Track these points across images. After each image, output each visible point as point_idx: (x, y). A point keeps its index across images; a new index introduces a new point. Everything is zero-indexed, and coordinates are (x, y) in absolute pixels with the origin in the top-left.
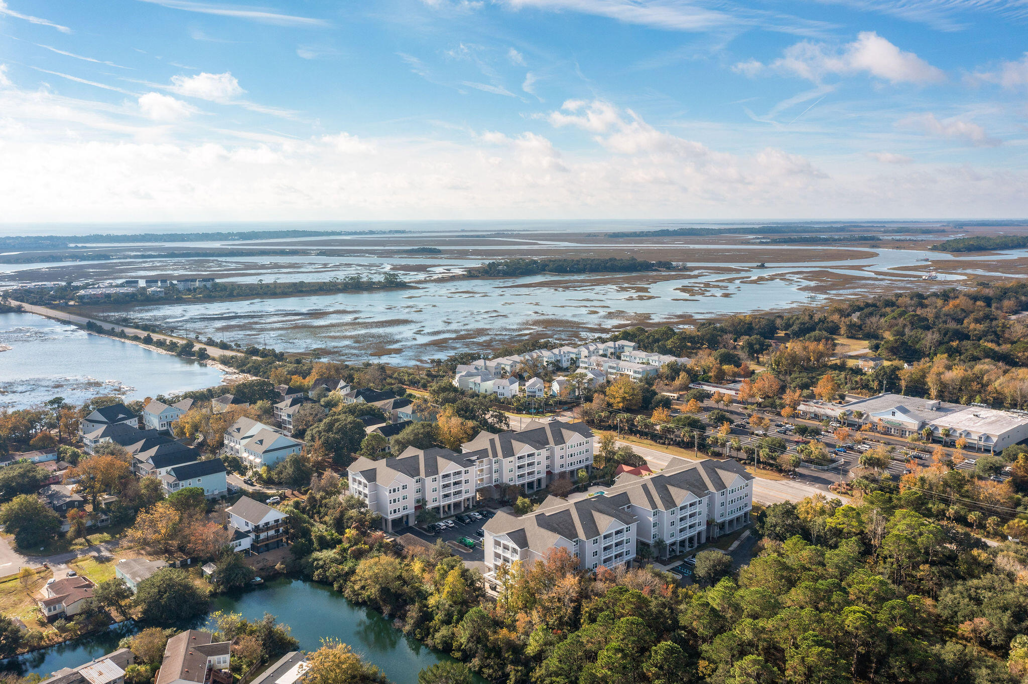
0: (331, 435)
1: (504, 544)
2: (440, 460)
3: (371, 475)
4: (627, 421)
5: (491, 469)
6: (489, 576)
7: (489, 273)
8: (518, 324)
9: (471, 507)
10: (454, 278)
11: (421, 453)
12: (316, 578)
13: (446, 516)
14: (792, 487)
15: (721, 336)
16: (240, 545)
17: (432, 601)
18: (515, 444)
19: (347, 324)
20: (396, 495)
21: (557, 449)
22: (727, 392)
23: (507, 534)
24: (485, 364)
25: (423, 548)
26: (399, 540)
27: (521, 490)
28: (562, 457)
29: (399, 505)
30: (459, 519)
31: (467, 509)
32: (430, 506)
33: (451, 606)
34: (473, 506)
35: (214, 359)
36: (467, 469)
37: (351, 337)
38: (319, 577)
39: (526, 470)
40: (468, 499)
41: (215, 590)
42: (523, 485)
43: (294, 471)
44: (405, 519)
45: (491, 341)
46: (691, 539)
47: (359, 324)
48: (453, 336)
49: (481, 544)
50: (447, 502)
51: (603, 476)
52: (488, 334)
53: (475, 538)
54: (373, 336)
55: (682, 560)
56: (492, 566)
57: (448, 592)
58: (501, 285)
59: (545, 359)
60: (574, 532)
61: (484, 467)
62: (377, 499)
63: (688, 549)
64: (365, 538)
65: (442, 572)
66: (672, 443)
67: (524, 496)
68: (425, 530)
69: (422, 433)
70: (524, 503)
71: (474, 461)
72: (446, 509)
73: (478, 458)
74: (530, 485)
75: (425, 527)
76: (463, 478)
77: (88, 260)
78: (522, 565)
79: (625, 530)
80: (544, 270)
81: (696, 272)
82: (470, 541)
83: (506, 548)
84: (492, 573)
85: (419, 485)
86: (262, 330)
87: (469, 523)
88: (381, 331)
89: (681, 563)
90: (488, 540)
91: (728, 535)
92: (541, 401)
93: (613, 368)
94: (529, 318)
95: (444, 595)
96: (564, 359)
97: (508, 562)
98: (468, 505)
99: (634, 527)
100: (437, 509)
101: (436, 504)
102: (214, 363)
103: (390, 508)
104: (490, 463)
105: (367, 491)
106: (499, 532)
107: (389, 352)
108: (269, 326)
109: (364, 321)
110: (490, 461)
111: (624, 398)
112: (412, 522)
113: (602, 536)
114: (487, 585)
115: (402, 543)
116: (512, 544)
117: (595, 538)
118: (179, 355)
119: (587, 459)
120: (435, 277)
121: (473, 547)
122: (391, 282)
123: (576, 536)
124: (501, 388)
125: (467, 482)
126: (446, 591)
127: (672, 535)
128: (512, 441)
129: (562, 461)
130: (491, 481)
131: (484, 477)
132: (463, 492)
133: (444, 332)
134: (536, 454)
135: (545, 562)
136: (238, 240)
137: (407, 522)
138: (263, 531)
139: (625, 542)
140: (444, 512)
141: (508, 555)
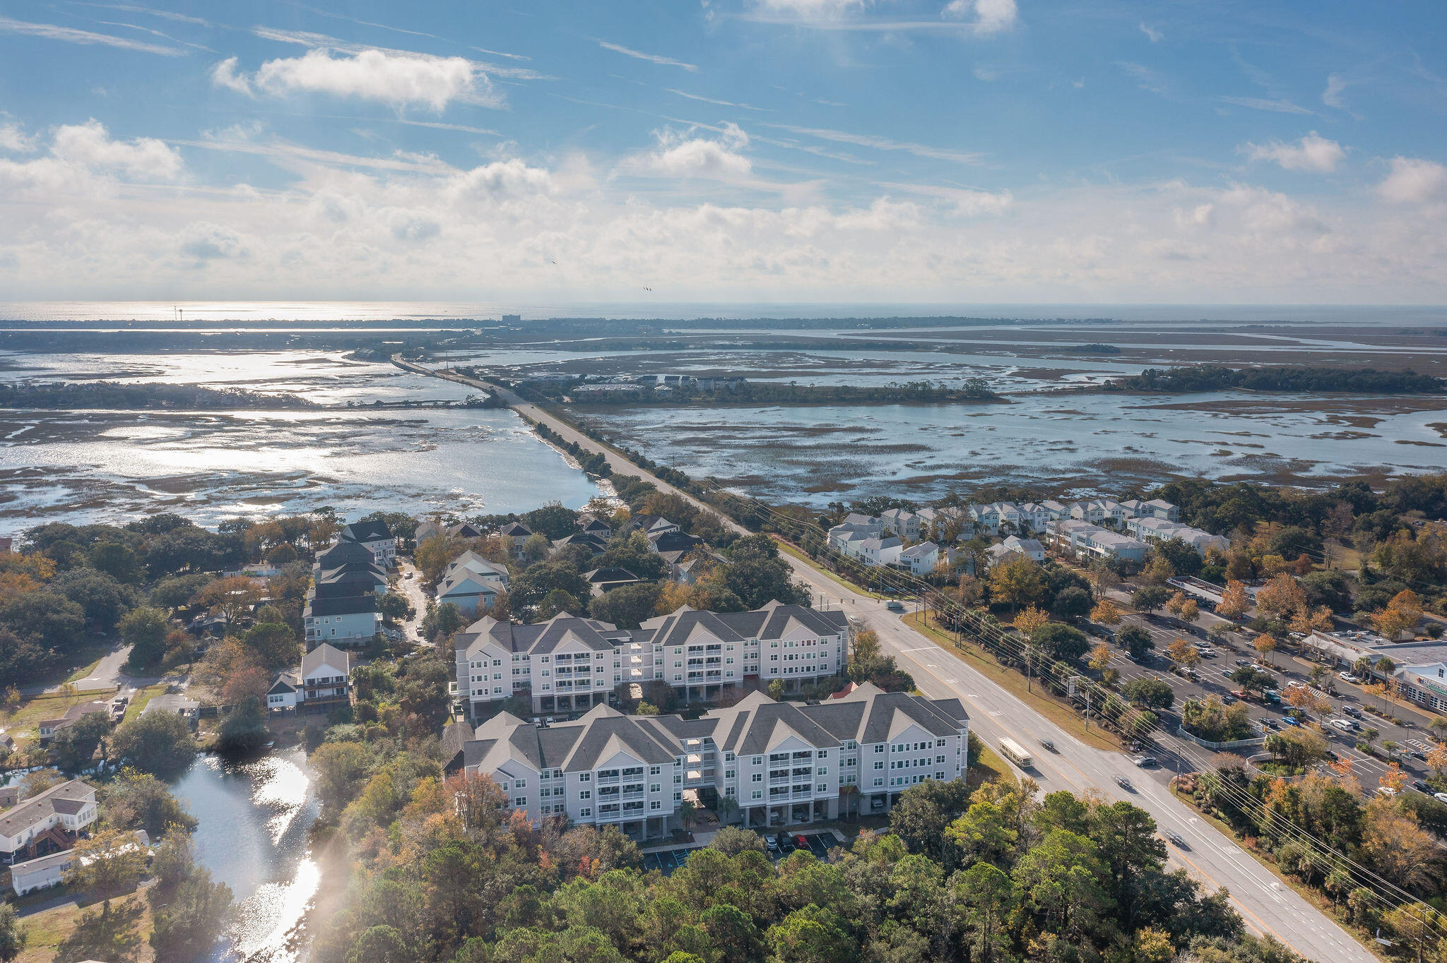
7: (1146, 385)
16: (281, 700)
21: (765, 645)
28: (774, 658)
32: (537, 693)
36: (598, 652)
39: (704, 668)
40: (602, 695)
50: (565, 693)
61: (643, 655)
62: (468, 673)
66: (1016, 663)
71: (622, 643)
73: (631, 641)
76: (592, 663)
80: (1238, 385)
85: (522, 664)
99: (667, 768)
100: (549, 700)
101: (547, 693)
110: (650, 647)
111: (1007, 587)
113: (597, 771)
117: (583, 772)
124: (869, 551)
125: (599, 670)
127: (757, 796)
128: (697, 623)
129: (774, 664)
130: (651, 675)
131: (643, 667)
132: (593, 683)
134: (723, 647)
136: (869, 328)
138: (317, 687)
139: (648, 788)
140: (560, 705)
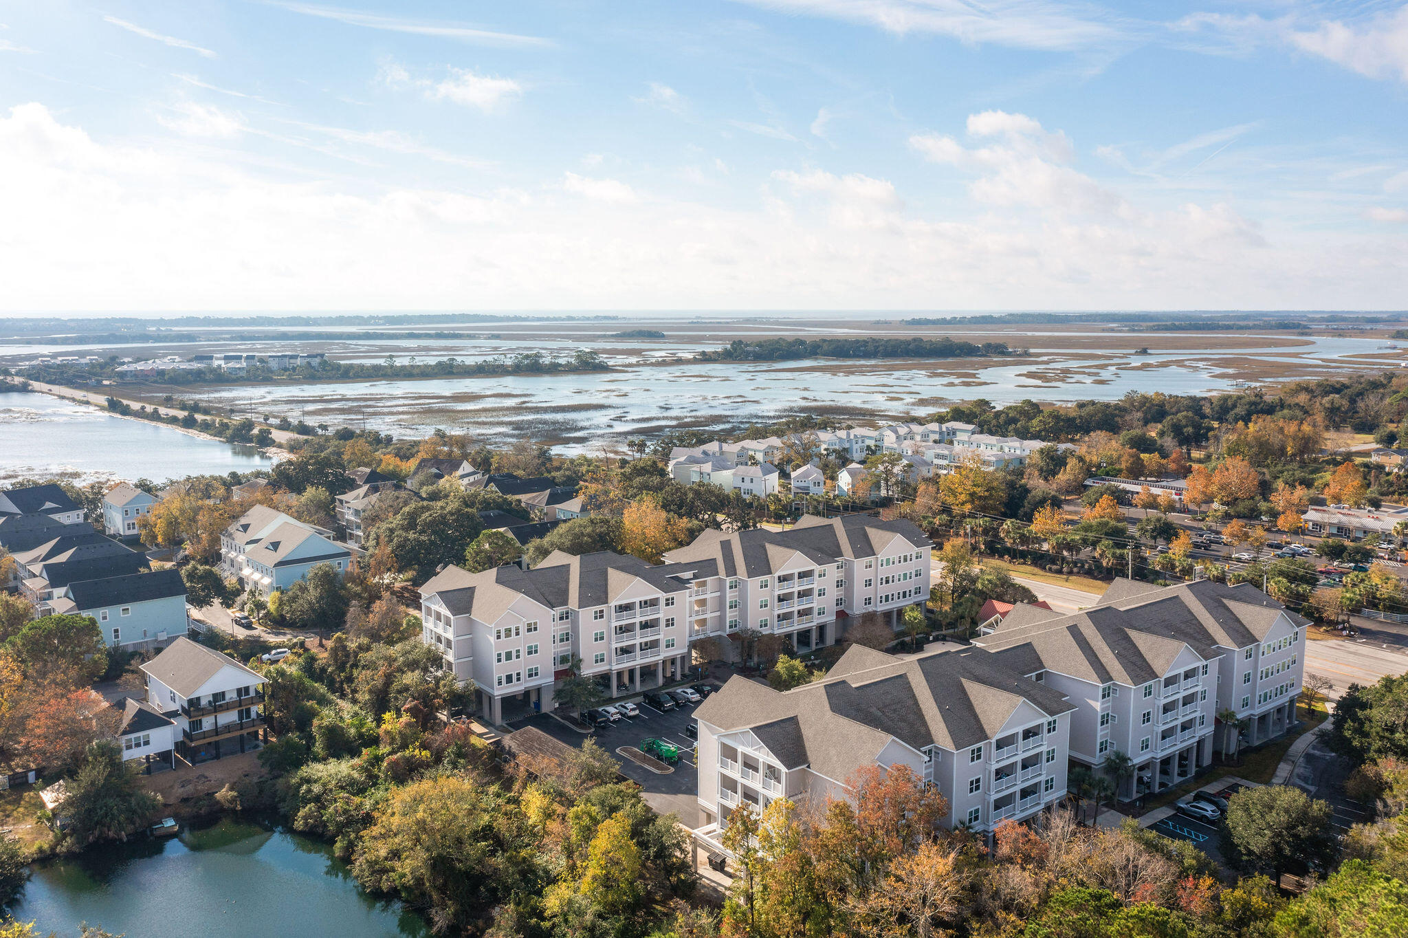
0: (411, 535)
1: (745, 756)
2: (614, 576)
3: (461, 602)
4: (986, 532)
5: (722, 600)
6: (709, 835)
8: (779, 411)
9: (678, 677)
10: (680, 361)
11: (574, 562)
12: (299, 824)
13: (624, 693)
14: (1355, 653)
15: (1122, 417)
16: (147, 743)
17: (553, 901)
18: (773, 551)
19: (508, 409)
20: (512, 644)
21: (859, 565)
22: (1160, 492)
23: (754, 729)
24: (721, 448)
25: (556, 760)
26: (508, 741)
27: (786, 645)
28: (868, 583)
29: (520, 665)
30: (652, 700)
31: (670, 681)
32: (589, 670)
33: (600, 916)
34: (683, 675)
35: (280, 446)
36: (670, 595)
37: (510, 423)
38: (306, 824)
39: (796, 606)
40: (673, 661)
41: (53, 848)
42: (789, 636)
43: (321, 598)
44: (533, 698)
45: (733, 429)
46: (1183, 756)
47: (527, 408)
48: (674, 423)
49: (692, 756)
50: (626, 664)
51: (952, 625)
52: (729, 422)
53: (680, 741)
54: (545, 422)
55: (1171, 804)
56: (714, 809)
57: (595, 878)
58: (751, 369)
59: (824, 446)
60: (923, 730)
61: (708, 596)
62: (472, 651)
63: (1177, 780)
64: (427, 735)
65: (586, 821)
66: (1075, 570)
67: (792, 655)
68: (573, 721)
69: (589, 535)
70: (790, 669)
71: (688, 581)
72: (626, 680)
73: (695, 577)
74: (804, 636)
75: (575, 715)
76: (662, 613)
77: (165, 342)
78: (793, 813)
79: (1046, 728)
80: (816, 354)
81: (1045, 358)
82: (670, 747)
83: (750, 765)
84: (714, 826)
85: (564, 626)
86: (375, 414)
87: (671, 710)
88: (559, 417)
89: (1171, 812)
90: (708, 746)
91: (1258, 749)
92: (819, 502)
93: (943, 457)
94: (793, 405)
95: (585, 884)
96: (855, 447)
97: (756, 801)
98: (673, 674)
99: (1064, 721)
100: (604, 679)
101: (602, 668)
102: (279, 450)
103: (499, 670)
104: (721, 587)
105: (450, 634)
106: (733, 726)
107: (567, 441)
108: (386, 410)
109: (535, 405)
110: (721, 581)
111: (972, 495)
112: (549, 705)
113: (994, 741)
114: (702, 855)
115: (514, 748)
116: (765, 756)
117: (975, 746)
118: (230, 440)
119: (918, 591)
120: (654, 360)
121: (675, 761)
122: (587, 363)
123: (928, 739)
124: (747, 480)
125: (670, 623)
126: (590, 873)
127: (1145, 746)
128: (768, 546)
129: (869, 592)
130: (722, 627)
131: (708, 616)
132: (663, 644)
133: (658, 419)
134: (816, 574)
135: (854, 805)
137: (538, 705)
138: (205, 712)
139: (1044, 757)
140: (620, 685)
141: (755, 782)
